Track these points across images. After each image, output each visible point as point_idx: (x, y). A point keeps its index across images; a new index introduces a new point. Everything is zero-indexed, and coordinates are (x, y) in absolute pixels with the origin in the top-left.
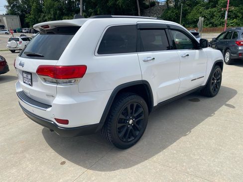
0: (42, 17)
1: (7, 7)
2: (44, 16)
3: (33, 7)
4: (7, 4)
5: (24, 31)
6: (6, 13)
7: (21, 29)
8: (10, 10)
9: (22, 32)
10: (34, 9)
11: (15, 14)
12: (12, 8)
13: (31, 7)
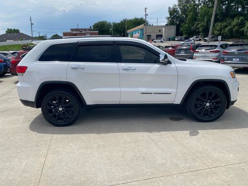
0: (195, 25)
1: (168, 18)
2: (198, 24)
3: (190, 16)
4: (169, 16)
5: (176, 39)
6: (166, 24)
7: (175, 37)
8: (170, 21)
9: (175, 40)
10: (190, 18)
11: (173, 24)
12: (172, 18)
13: (188, 16)
